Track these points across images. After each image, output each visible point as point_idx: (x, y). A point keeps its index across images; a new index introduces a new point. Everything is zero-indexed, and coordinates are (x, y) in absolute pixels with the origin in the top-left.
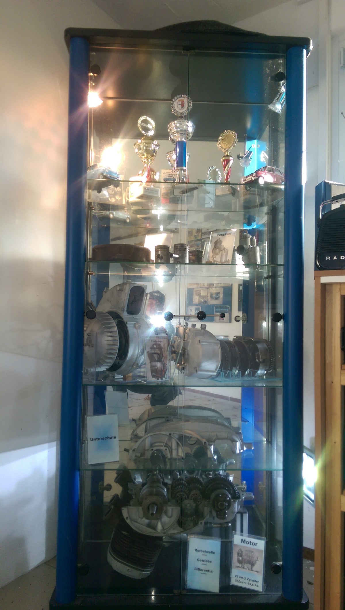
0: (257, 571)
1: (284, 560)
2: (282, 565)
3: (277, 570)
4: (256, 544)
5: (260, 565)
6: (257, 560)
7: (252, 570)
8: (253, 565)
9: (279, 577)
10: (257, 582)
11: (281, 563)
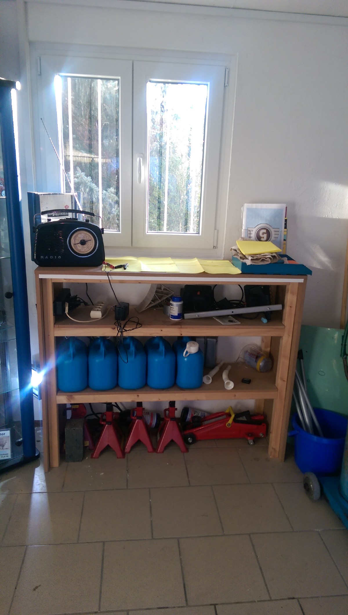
0: (7, 449)
1: (23, 437)
2: (23, 440)
3: (19, 444)
4: (4, 434)
5: (8, 445)
6: (6, 442)
7: (3, 449)
8: (3, 446)
9: (21, 447)
10: (7, 454)
11: (22, 439)
